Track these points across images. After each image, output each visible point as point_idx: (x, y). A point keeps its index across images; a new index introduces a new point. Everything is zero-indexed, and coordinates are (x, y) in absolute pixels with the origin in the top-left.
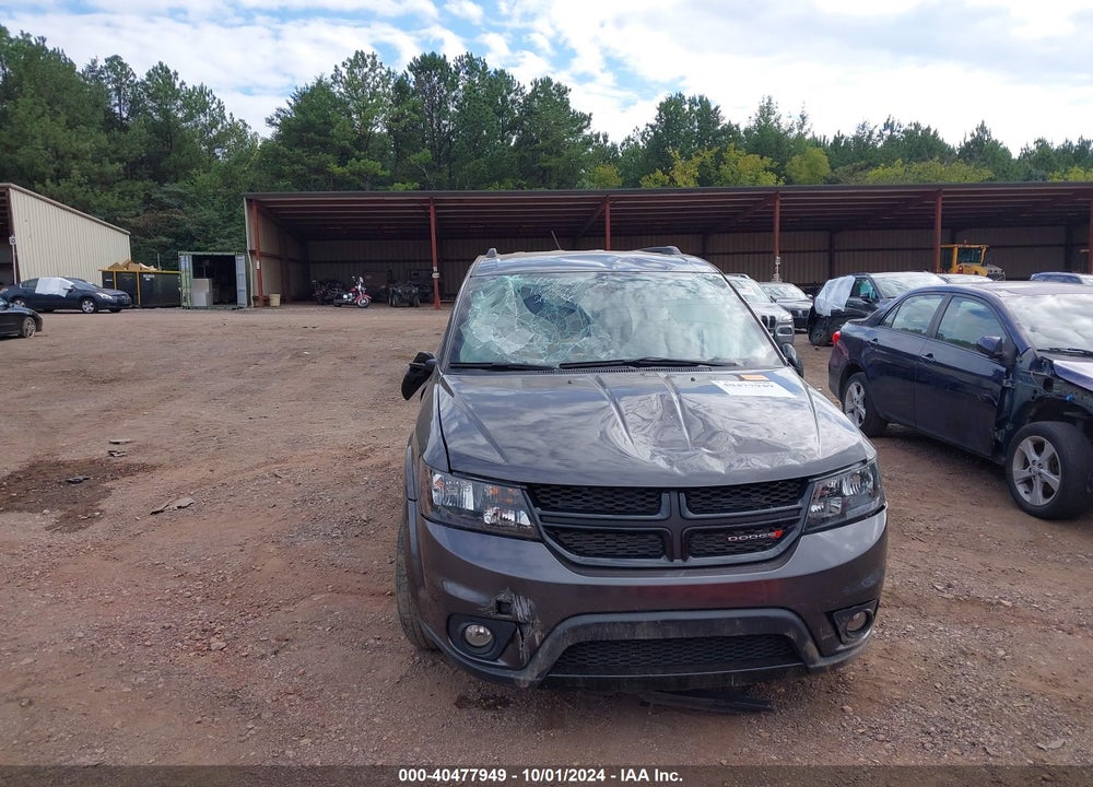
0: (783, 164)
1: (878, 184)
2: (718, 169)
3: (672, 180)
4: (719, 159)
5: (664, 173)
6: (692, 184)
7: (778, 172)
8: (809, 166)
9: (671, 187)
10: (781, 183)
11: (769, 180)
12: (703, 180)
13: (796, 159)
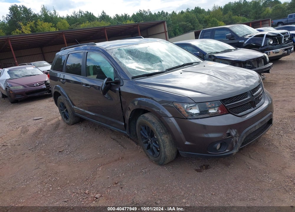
0: (56, 25)
1: (85, 28)
2: (36, 27)
3: (22, 32)
4: (36, 24)
5: (19, 30)
6: (30, 33)
7: (55, 27)
8: (63, 25)
9: (23, 34)
10: (57, 30)
11: (53, 30)
12: (33, 31)
13: (59, 23)
